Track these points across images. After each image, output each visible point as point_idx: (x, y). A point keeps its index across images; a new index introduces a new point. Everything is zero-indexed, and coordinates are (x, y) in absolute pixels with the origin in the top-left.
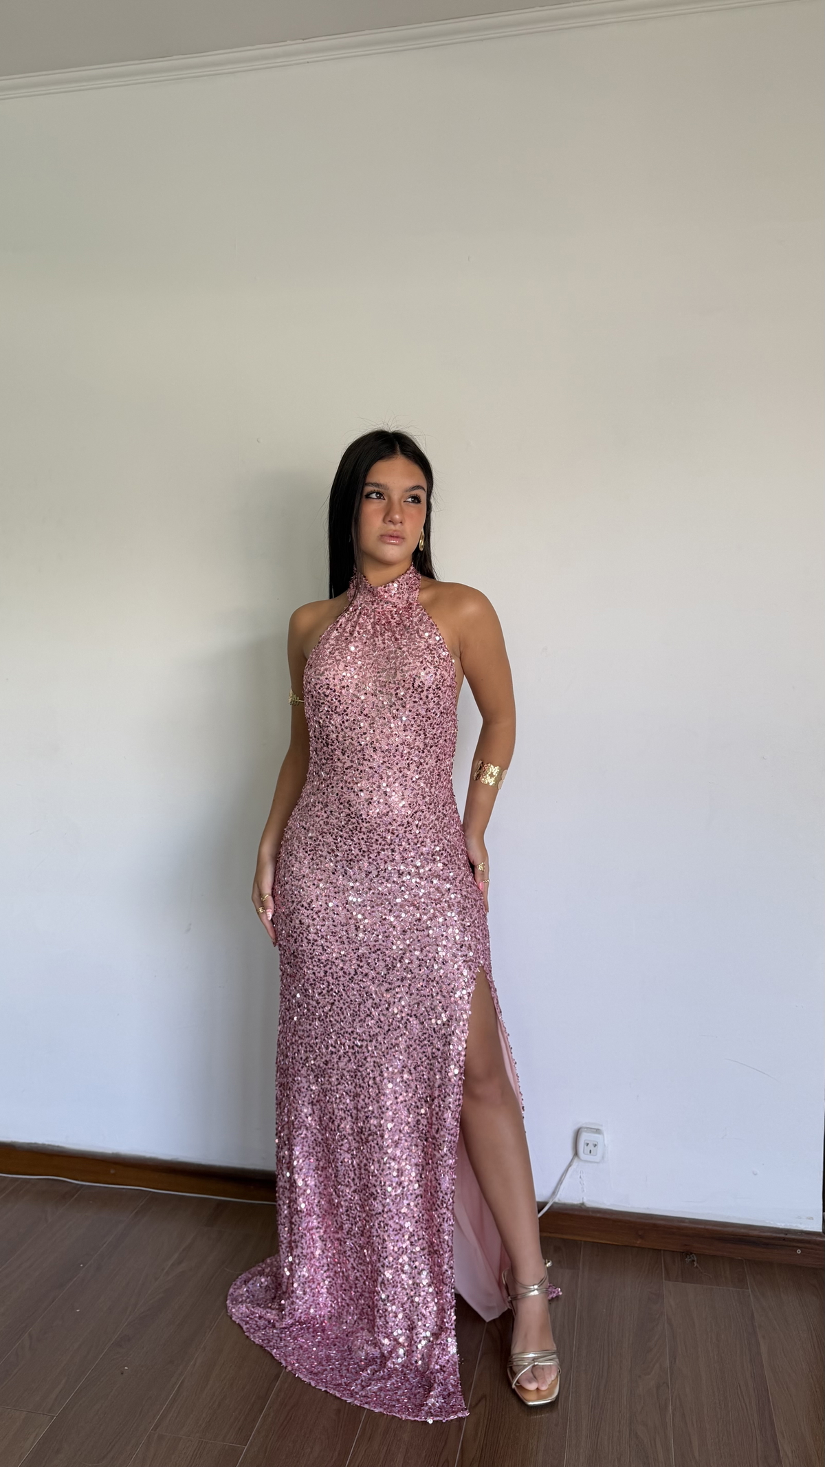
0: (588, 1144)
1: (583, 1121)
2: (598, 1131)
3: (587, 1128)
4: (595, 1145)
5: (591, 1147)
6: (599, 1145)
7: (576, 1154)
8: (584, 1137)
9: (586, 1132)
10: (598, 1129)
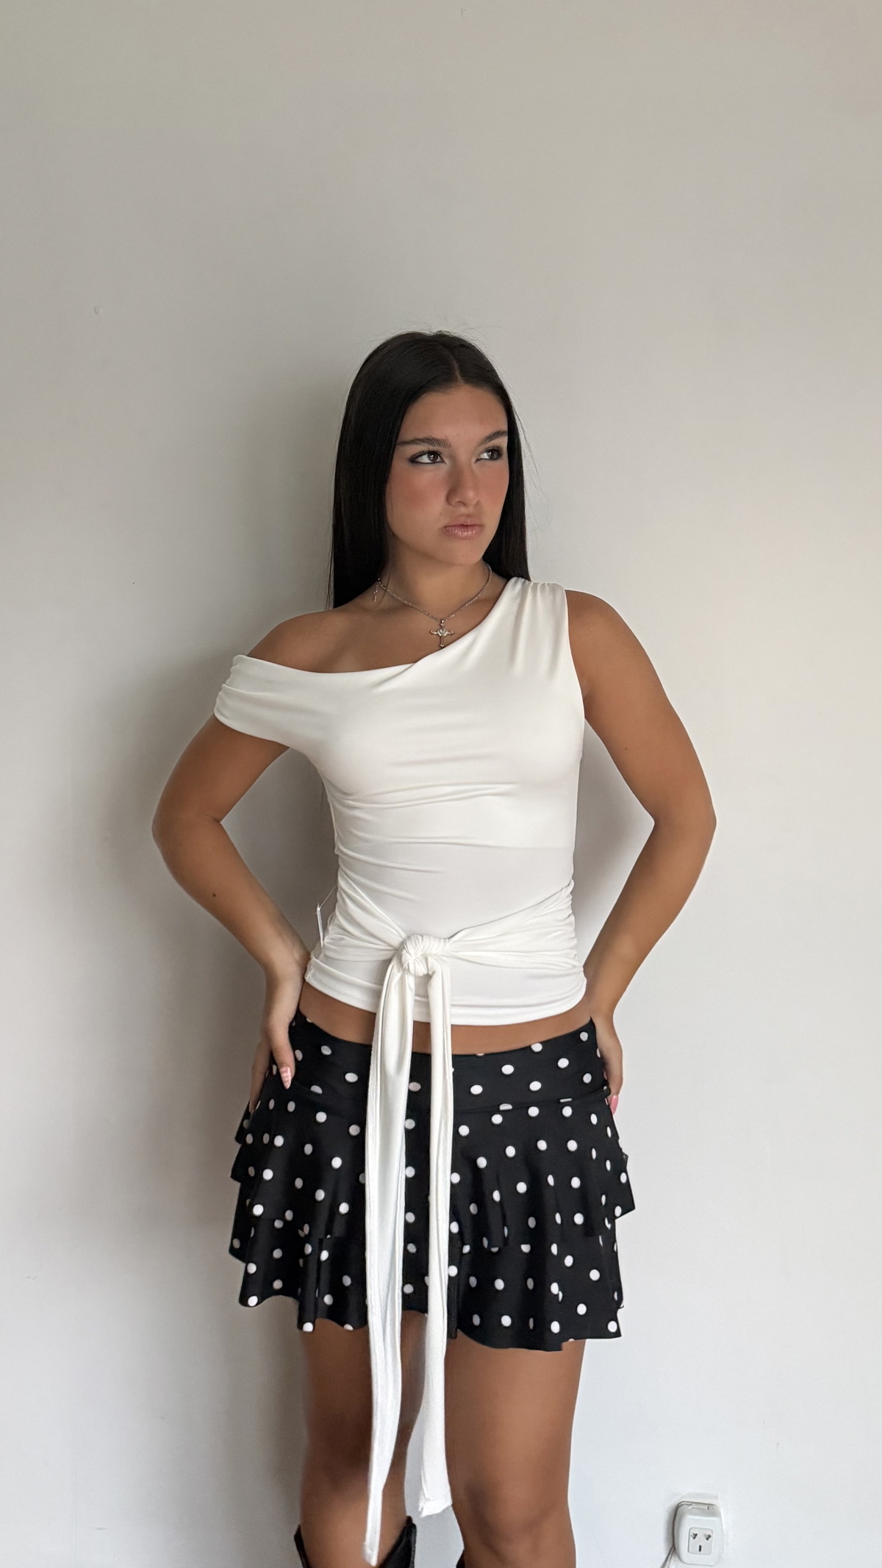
0: (696, 1535)
1: (686, 1491)
2: (710, 1509)
3: (691, 1504)
4: (708, 1537)
5: (701, 1540)
6: (714, 1536)
7: (673, 1549)
8: (690, 1523)
9: (691, 1514)
10: (709, 1505)
